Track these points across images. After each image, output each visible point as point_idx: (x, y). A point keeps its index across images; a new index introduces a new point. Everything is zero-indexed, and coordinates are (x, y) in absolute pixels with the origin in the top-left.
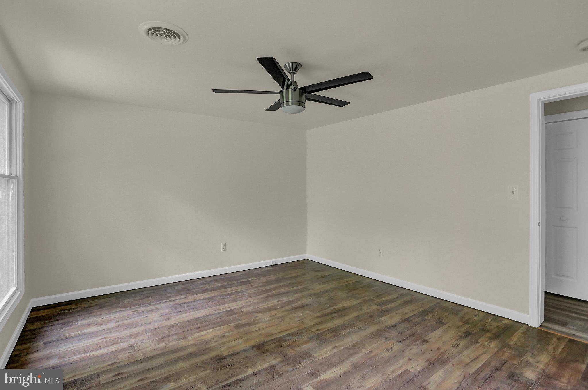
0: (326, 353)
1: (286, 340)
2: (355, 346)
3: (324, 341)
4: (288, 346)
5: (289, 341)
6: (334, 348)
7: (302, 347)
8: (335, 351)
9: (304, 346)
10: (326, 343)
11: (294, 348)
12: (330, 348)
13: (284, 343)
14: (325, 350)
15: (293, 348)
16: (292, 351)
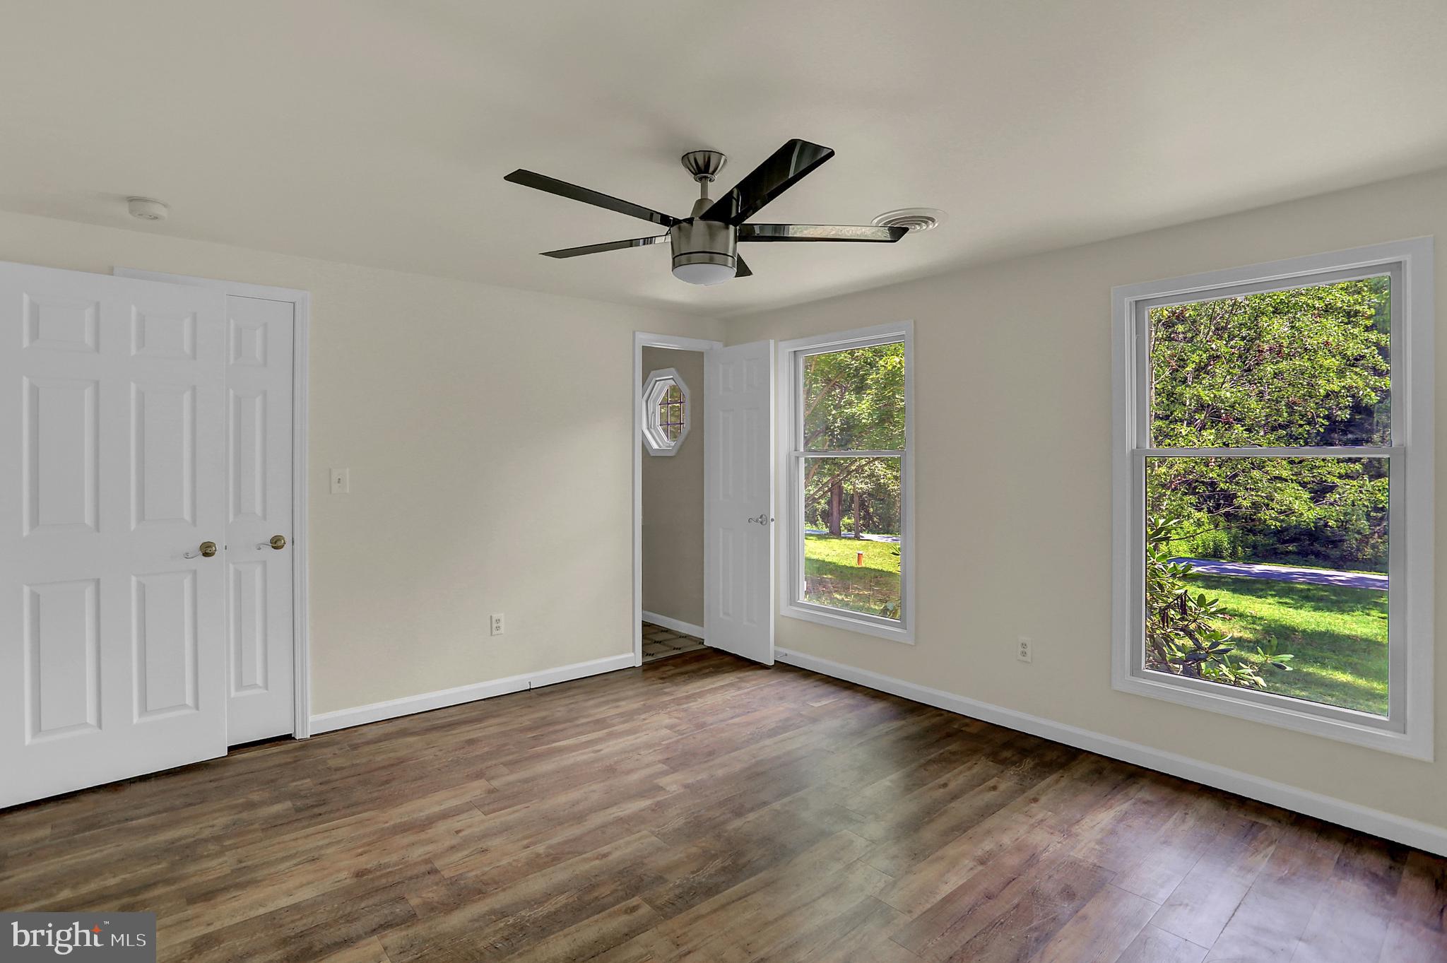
0: (628, 843)
1: (722, 873)
2: (554, 860)
3: (625, 874)
4: (714, 857)
5: (714, 870)
6: (605, 856)
7: (682, 855)
8: (605, 849)
9: (676, 858)
10: (621, 867)
11: (701, 851)
12: (616, 855)
13: (726, 864)
14: (629, 850)
15: (704, 852)
16: (704, 844)
